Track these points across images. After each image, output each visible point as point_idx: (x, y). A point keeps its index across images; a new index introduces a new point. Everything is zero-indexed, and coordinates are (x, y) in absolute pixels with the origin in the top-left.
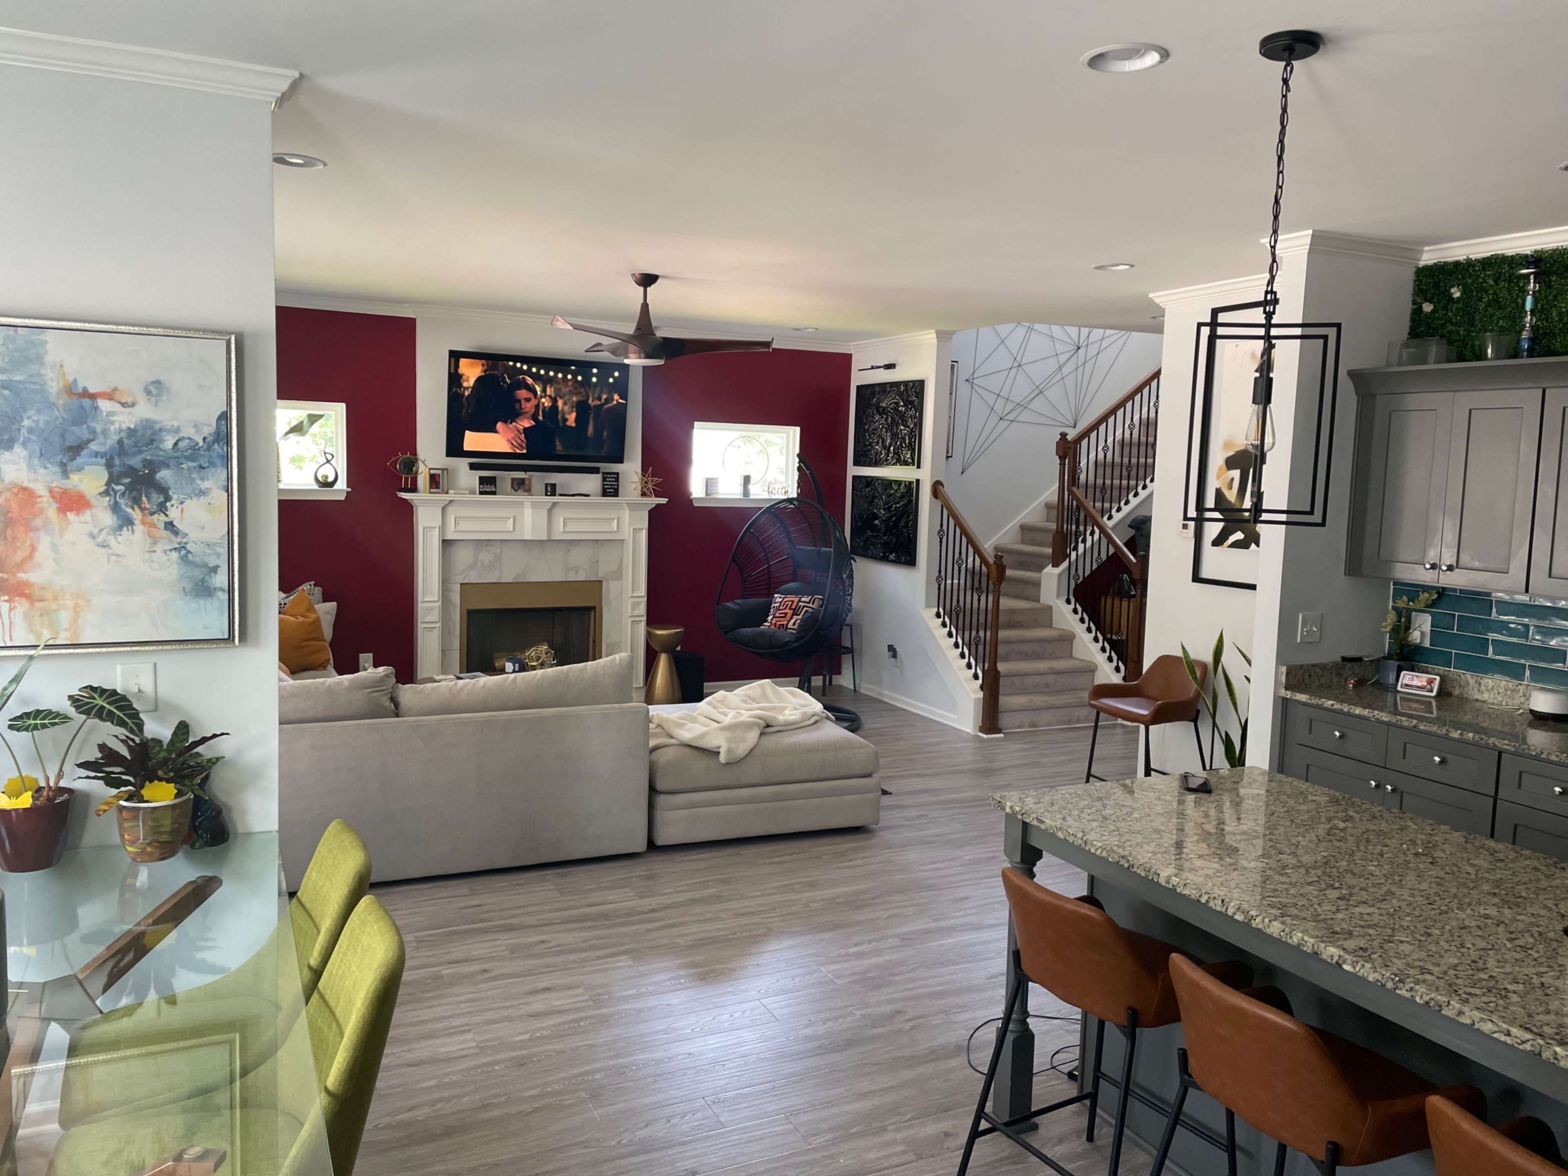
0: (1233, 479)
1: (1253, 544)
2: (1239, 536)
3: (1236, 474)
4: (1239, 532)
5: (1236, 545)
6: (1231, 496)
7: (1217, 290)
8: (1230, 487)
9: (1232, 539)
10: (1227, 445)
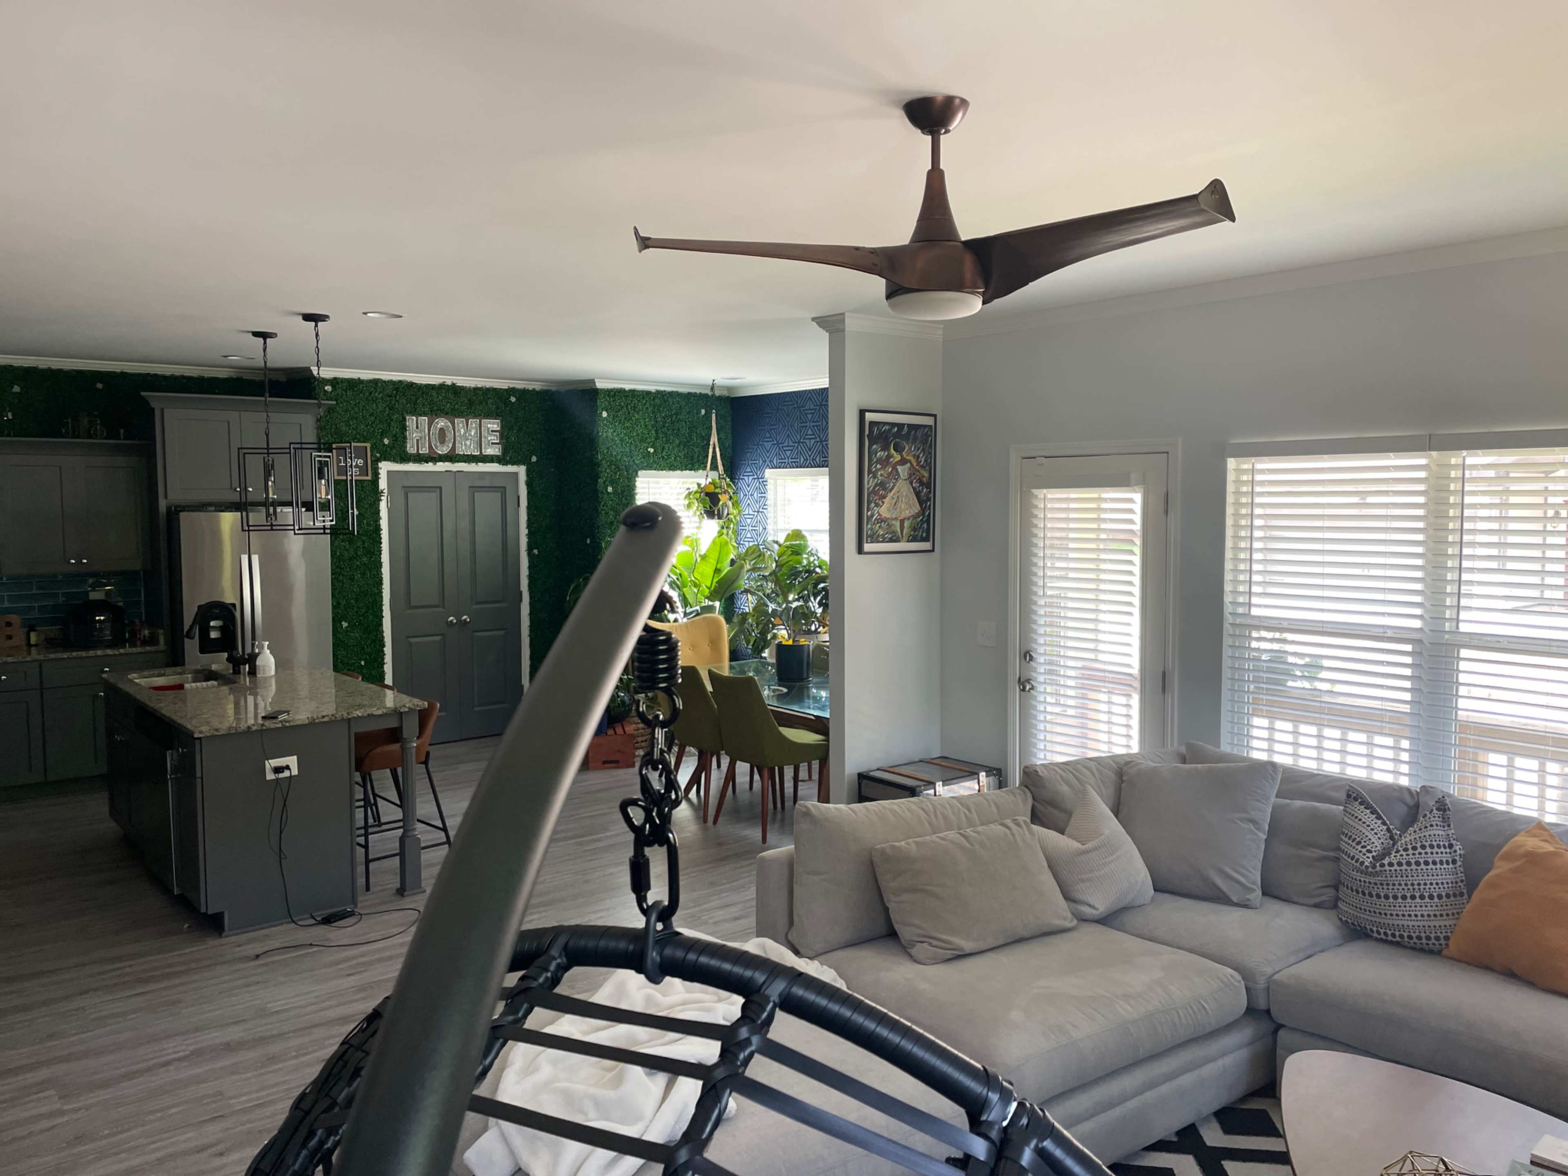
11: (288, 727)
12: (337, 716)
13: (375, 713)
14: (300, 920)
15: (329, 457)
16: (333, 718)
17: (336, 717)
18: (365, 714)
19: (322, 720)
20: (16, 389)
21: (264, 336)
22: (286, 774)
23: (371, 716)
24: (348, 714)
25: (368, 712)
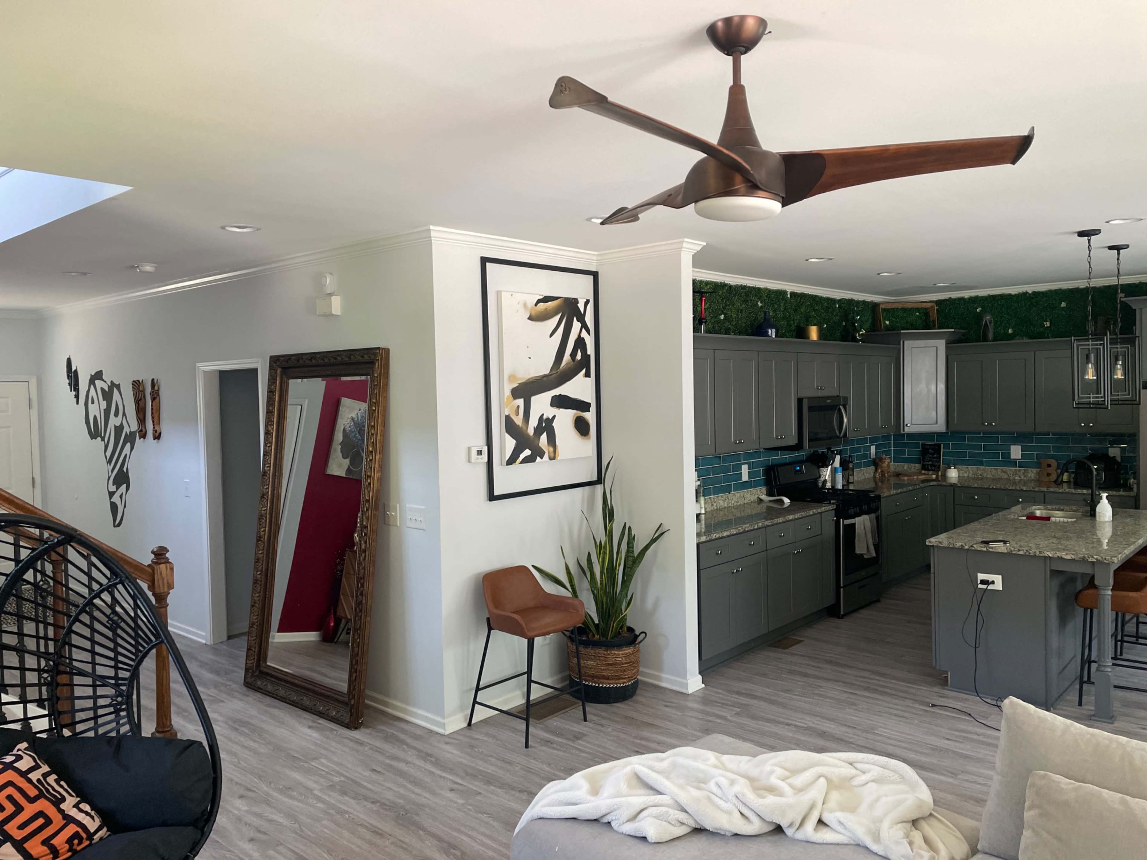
0: (518, 407)
1: (538, 458)
2: (527, 452)
3: (521, 402)
4: (527, 450)
5: (526, 460)
6: (519, 420)
7: (490, 242)
8: (517, 413)
9: (522, 456)
10: (512, 378)
11: (991, 552)
12: (1031, 552)
13: (1063, 556)
14: (985, 698)
15: (1101, 344)
16: (1027, 553)
17: (1029, 553)
18: (1055, 556)
19: (1018, 553)
20: (1063, 305)
21: (1117, 248)
22: (991, 587)
23: (1060, 558)
24: (1040, 552)
25: (1058, 555)
